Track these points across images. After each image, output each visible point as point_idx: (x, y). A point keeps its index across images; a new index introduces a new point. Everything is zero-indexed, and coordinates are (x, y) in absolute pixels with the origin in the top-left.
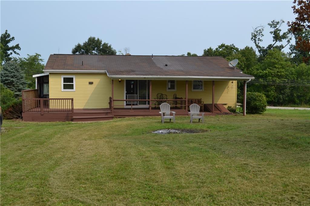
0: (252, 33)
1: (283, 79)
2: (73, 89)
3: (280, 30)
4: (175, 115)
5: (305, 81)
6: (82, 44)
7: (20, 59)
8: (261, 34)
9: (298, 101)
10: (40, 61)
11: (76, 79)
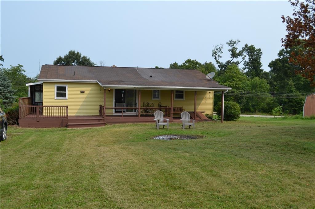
0: (213, 51)
1: (241, 91)
2: (66, 97)
3: (237, 49)
4: (169, 121)
5: (259, 93)
6: (63, 57)
7: (4, 69)
8: (220, 51)
9: (253, 110)
10: (22, 71)
11: (69, 88)
